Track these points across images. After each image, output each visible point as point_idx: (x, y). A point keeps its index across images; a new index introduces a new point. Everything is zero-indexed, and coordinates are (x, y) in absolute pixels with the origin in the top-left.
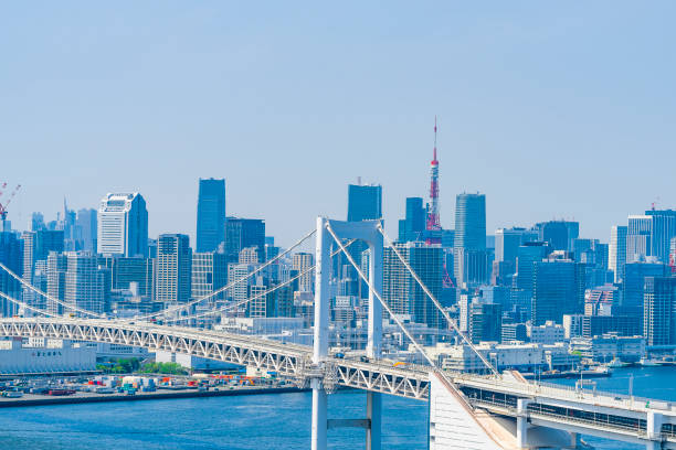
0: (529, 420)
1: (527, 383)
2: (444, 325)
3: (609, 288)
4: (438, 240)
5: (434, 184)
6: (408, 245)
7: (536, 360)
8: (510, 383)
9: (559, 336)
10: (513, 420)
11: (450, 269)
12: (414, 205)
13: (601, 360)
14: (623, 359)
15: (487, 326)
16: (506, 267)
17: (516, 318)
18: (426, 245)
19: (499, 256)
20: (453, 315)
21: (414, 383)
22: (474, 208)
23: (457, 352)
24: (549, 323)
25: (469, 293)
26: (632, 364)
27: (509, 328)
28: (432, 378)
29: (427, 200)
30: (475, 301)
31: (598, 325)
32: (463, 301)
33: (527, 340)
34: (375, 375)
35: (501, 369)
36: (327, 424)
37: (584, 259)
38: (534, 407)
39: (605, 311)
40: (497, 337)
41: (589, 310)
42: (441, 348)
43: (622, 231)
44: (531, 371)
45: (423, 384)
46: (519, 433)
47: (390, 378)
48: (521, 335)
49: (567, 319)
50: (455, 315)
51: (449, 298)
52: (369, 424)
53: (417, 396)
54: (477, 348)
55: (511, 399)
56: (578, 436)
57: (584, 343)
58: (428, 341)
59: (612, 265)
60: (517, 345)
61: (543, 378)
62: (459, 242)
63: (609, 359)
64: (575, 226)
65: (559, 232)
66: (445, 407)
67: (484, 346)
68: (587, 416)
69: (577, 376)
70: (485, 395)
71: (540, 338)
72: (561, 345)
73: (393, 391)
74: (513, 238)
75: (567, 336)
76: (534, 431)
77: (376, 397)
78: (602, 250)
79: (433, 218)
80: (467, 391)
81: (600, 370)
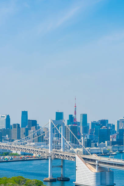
0: (98, 165)
1: (98, 157)
2: (78, 144)
3: (115, 135)
4: (76, 124)
5: (75, 112)
6: (70, 125)
7: (99, 151)
8: (94, 157)
9: (105, 146)
10: (95, 165)
11: (79, 131)
12: (71, 116)
13: (114, 151)
14: (119, 151)
15: (88, 144)
16: (92, 130)
17: (94, 142)
18: (74, 126)
19: (90, 128)
20: (80, 141)
21: (72, 157)
22: (85, 117)
23: (81, 150)
24: (102, 143)
25: (84, 136)
26: (121, 152)
27: (93, 144)
28: (76, 156)
29: (74, 115)
30: (85, 138)
31: (113, 143)
32: (82, 138)
33: (97, 147)
34: (63, 155)
35: (92, 154)
36: (52, 167)
37: (109, 128)
38: (100, 162)
39: (115, 140)
40: (90, 146)
41: (111, 140)
42: (78, 149)
43: (118, 122)
44: (98, 154)
45: (74, 157)
46: (96, 168)
47: (66, 156)
48: (96, 146)
49: (106, 142)
50: (81, 141)
51: (79, 138)
52: (62, 167)
53: (73, 160)
54: (86, 149)
55: (94, 161)
56: (110, 169)
57: (110, 147)
58: (75, 147)
59: (116, 129)
60: (95, 148)
61: (102, 155)
62: (81, 125)
63: (116, 151)
64: (107, 121)
65: (104, 122)
66: (79, 162)
67: (87, 148)
68: (112, 164)
69: (109, 155)
70: (88, 160)
71: (100, 146)
72: (105, 148)
73: (67, 159)
74: (93, 124)
75: (106, 146)
76: (100, 168)
77: (63, 160)
78: (114, 126)
79: (75, 119)
80: (84, 159)
81: (114, 153)
